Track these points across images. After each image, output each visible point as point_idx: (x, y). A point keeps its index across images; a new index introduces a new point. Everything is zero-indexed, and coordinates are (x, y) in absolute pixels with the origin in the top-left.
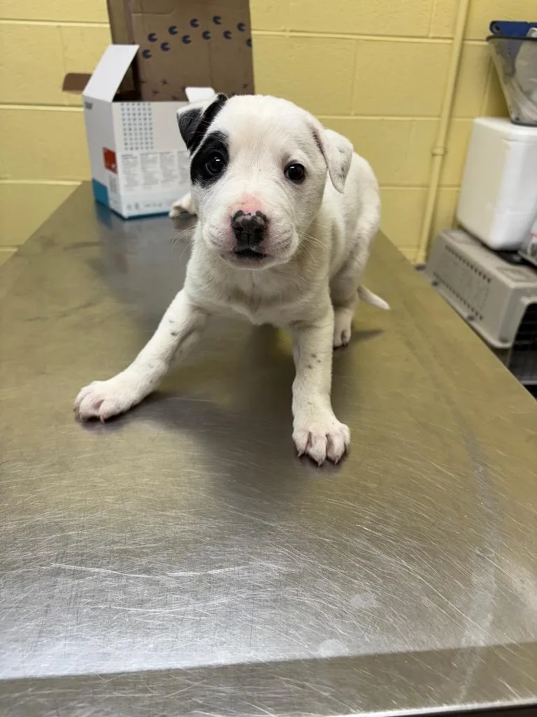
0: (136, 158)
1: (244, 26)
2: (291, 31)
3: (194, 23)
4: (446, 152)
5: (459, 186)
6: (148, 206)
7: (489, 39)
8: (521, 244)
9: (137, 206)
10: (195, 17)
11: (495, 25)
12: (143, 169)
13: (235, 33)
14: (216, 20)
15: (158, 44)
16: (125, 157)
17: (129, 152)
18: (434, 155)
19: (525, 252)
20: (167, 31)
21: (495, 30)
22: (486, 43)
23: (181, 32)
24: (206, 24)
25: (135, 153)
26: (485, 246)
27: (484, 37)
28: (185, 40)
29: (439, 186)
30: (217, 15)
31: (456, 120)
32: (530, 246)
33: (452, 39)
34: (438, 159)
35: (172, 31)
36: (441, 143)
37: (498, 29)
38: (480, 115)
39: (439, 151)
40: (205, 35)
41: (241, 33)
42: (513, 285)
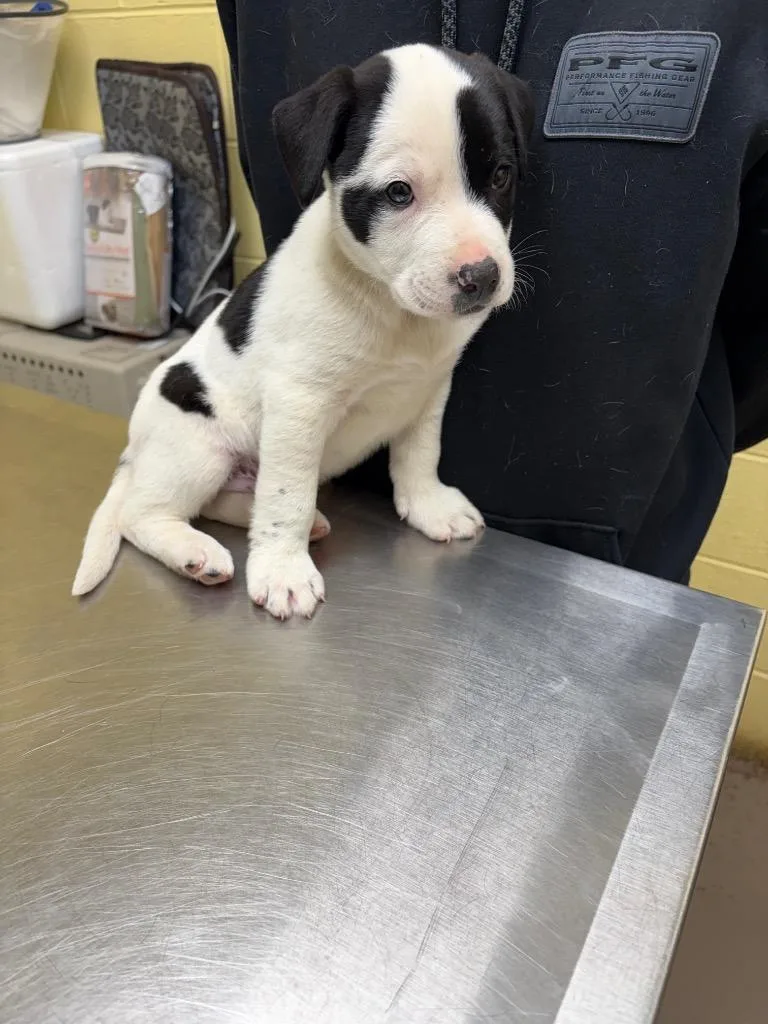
8: (83, 310)
19: (97, 319)
26: (31, 327)
32: (100, 310)
42: (119, 369)
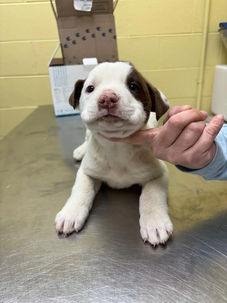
0: (60, 90)
1: (112, 30)
2: (131, 36)
3: (87, 31)
4: (203, 81)
5: (211, 96)
6: (67, 111)
7: (219, 30)
9: (62, 111)
10: (88, 28)
11: (221, 25)
12: (64, 95)
13: (108, 34)
14: (98, 29)
15: (71, 42)
16: (55, 90)
17: (57, 87)
18: (198, 83)
20: (75, 36)
21: (222, 26)
22: (218, 33)
23: (82, 36)
24: (93, 31)
25: (60, 88)
27: (217, 30)
28: (84, 39)
29: (202, 97)
30: (99, 26)
31: (207, 67)
33: (202, 32)
34: (200, 85)
35: (77, 35)
36: (201, 78)
37: (223, 26)
38: (218, 64)
39: (200, 81)
40: (93, 36)
41: (110, 34)
